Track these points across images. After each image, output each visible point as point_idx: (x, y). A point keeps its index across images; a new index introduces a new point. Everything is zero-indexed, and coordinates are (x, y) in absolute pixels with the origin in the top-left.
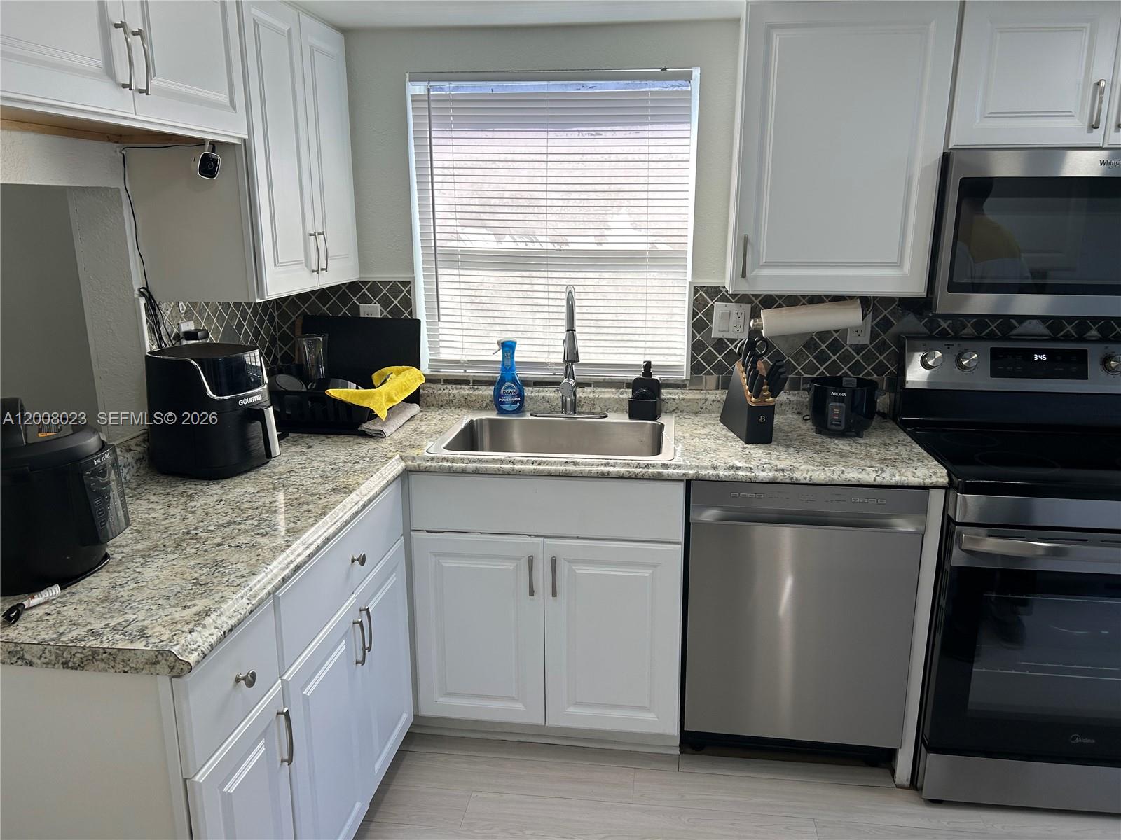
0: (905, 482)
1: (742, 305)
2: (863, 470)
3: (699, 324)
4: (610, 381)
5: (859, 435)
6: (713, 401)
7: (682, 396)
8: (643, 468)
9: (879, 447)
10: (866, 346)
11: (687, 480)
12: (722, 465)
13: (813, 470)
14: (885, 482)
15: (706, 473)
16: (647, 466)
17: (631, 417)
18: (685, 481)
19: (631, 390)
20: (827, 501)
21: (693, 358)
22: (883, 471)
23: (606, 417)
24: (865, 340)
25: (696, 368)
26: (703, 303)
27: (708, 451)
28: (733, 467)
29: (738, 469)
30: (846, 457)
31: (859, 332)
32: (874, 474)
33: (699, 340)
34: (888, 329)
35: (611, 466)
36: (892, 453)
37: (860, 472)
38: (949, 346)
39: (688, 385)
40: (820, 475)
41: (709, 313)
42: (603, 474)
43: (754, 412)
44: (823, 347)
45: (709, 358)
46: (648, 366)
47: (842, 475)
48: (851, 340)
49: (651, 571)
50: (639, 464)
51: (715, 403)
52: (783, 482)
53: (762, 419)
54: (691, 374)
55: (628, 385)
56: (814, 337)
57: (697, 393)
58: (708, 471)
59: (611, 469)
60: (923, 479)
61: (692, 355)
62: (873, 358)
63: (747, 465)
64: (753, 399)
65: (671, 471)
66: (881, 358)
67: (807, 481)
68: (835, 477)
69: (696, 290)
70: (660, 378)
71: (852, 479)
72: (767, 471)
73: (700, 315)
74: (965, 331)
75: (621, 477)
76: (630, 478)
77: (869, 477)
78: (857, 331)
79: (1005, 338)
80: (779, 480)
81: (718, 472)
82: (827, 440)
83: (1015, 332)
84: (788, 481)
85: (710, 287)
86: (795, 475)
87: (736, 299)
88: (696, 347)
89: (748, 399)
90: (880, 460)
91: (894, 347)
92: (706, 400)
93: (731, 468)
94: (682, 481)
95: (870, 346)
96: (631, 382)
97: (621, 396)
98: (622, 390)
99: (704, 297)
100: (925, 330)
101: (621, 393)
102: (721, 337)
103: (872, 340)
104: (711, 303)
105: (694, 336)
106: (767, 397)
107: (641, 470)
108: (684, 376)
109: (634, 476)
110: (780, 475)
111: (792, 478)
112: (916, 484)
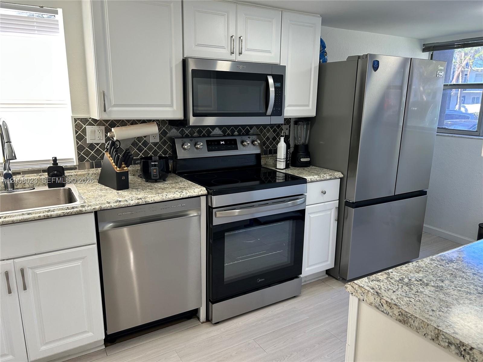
0: (192, 195)
1: (100, 126)
2: (174, 193)
3: (80, 137)
4: (32, 170)
5: (164, 180)
6: (92, 174)
7: (75, 174)
8: (71, 209)
9: (175, 184)
10: (158, 143)
11: (95, 212)
12: (112, 201)
13: (154, 196)
14: (184, 197)
15: (105, 206)
16: (73, 208)
17: (49, 187)
18: (94, 212)
19: (47, 173)
20: (161, 209)
21: (79, 154)
22: (182, 192)
23: (34, 189)
24: (158, 140)
25: (81, 159)
26: (80, 126)
27: (101, 196)
28: (117, 201)
29: (120, 201)
30: (165, 189)
31: (155, 137)
32: (179, 194)
33: (80, 145)
34: (166, 135)
35: (52, 211)
36: (181, 185)
37: (174, 194)
38: (191, 140)
39: (77, 168)
40: (158, 198)
41: (84, 131)
42: (48, 216)
43: (119, 175)
44: (140, 144)
45: (87, 154)
46: (55, 160)
47: (166, 197)
48: (152, 140)
49: (81, 262)
50: (68, 208)
51: (93, 175)
52: (142, 204)
53: (123, 178)
54: (79, 162)
55: (44, 171)
56: (135, 140)
57: (83, 171)
58: (106, 205)
59: (52, 213)
60: (198, 193)
61: (78, 152)
62: (161, 148)
63: (124, 199)
64: (118, 169)
65: (86, 208)
66: (165, 147)
67: (153, 202)
68: (164, 198)
69: (76, 120)
70: (63, 165)
71: (171, 197)
72: (134, 200)
73: (79, 132)
74: (195, 135)
75: (59, 216)
76: (64, 216)
77: (177, 195)
78: (154, 136)
79: (209, 136)
80: (140, 204)
81: (110, 205)
82: (152, 184)
83: (211, 134)
84: (144, 203)
85: (83, 118)
86: (147, 200)
87: (97, 124)
88: (80, 149)
89: (115, 169)
90: (179, 188)
91: (169, 143)
92: (89, 174)
93: (117, 202)
94: (92, 212)
95: (160, 143)
96: (47, 169)
97: (40, 177)
98: (40, 174)
99: (80, 124)
100: (180, 135)
101: (40, 176)
102: (92, 143)
103: (160, 140)
104: (84, 126)
105: (77, 143)
106: (124, 167)
107: (70, 210)
108: (75, 163)
109: (66, 214)
110: (140, 202)
111: (146, 202)
112: (196, 195)
